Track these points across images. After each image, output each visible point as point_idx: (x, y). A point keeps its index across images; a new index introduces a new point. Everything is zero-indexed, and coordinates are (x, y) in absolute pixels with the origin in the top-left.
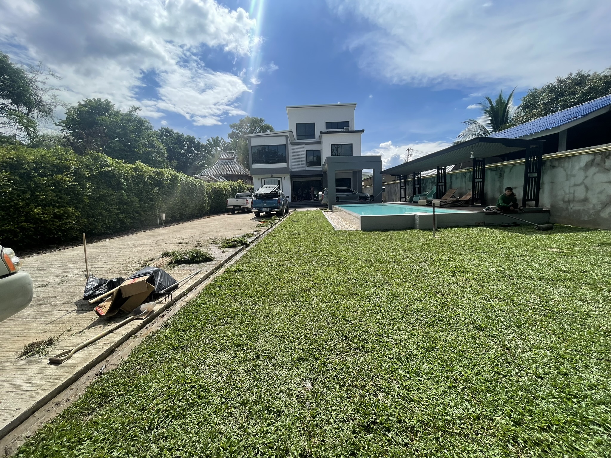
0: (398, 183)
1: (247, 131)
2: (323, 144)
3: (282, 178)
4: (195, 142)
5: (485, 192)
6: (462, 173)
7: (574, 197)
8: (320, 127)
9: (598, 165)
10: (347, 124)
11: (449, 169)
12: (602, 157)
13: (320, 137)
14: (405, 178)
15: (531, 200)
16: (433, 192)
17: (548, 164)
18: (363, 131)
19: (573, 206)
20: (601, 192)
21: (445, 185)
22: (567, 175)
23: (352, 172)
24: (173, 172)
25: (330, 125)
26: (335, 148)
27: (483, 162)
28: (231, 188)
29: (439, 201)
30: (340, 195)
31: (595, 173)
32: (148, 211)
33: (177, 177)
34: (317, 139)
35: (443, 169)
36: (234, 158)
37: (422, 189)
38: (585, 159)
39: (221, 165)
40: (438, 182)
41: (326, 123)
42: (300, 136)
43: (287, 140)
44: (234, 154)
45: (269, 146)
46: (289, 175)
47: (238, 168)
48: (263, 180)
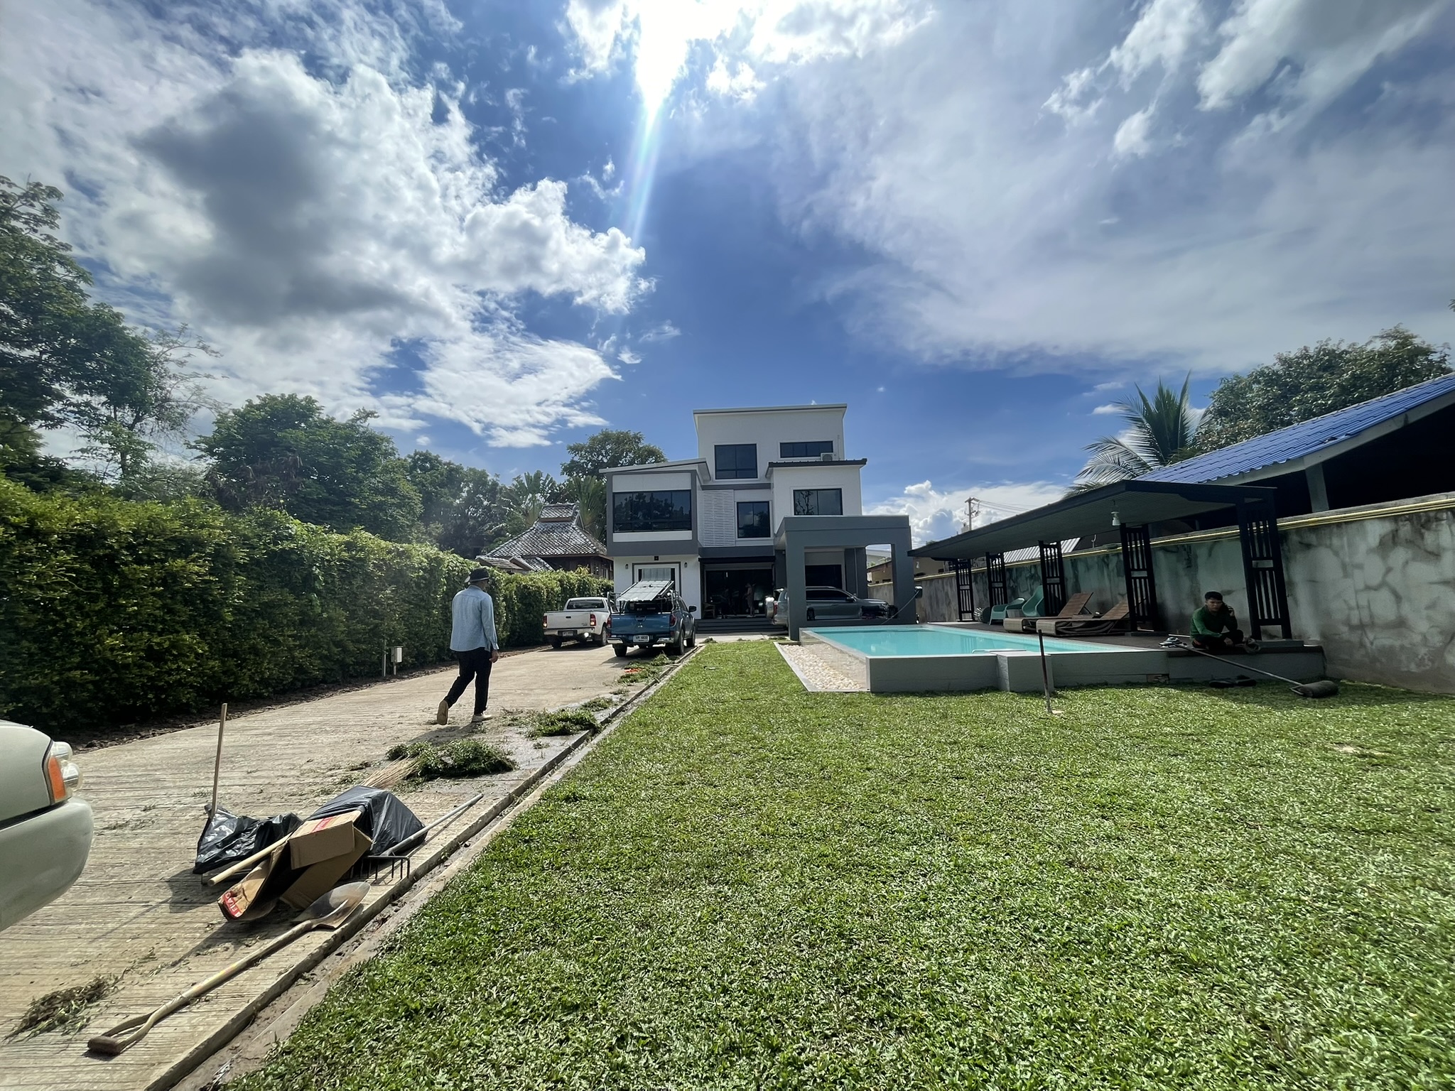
0: (951, 577)
1: (605, 461)
2: (776, 489)
3: (680, 563)
4: (485, 483)
5: (1159, 601)
6: (1098, 556)
7: (1372, 616)
8: (767, 454)
9: (1410, 543)
10: (828, 446)
11: (1068, 546)
12: (1412, 524)
13: (769, 474)
14: (968, 565)
15: (1271, 622)
16: (1035, 599)
17: (1294, 538)
18: (863, 462)
19: (1375, 638)
20: (1432, 606)
21: (1062, 582)
22: (1344, 566)
23: (843, 550)
24: (433, 551)
25: (789, 449)
26: (803, 498)
27: (1144, 532)
28: (562, 585)
29: (1053, 623)
30: (817, 604)
31: (1407, 563)
32: (364, 643)
33: (439, 561)
34: (761, 478)
35: (1054, 547)
36: (572, 519)
37: (1009, 592)
38: (1376, 531)
39: (542, 533)
40: (1045, 577)
41: (781, 444)
42: (722, 472)
43: (694, 480)
44: (573, 510)
45: (652, 493)
46: (698, 558)
47: (579, 540)
48: (637, 568)
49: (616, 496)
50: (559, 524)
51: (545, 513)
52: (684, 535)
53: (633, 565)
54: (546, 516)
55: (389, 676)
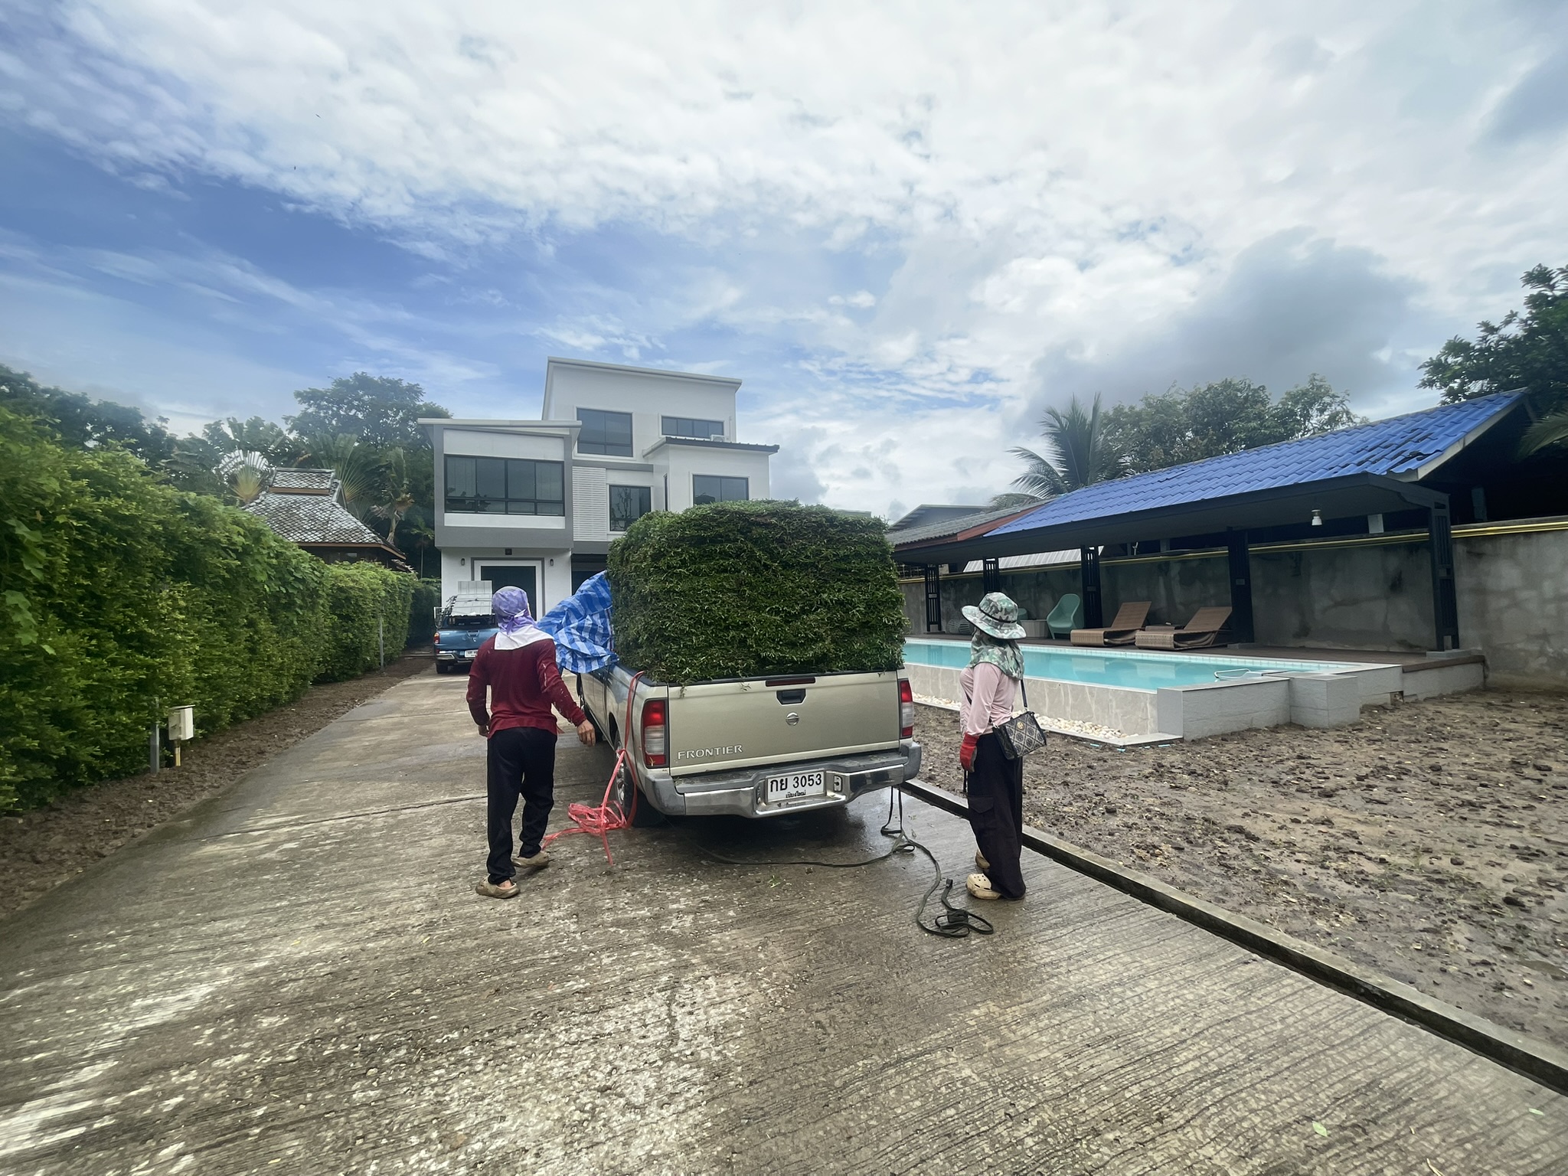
2: (671, 472)
3: (543, 560)
7: (1561, 625)
10: (715, 425)
13: (651, 454)
17: (1460, 548)
18: (775, 449)
19: (1562, 647)
21: (1098, 592)
22: (1528, 575)
25: (673, 424)
26: (703, 485)
34: (639, 458)
35: (1092, 552)
36: (327, 492)
39: (279, 509)
40: (1085, 585)
41: (663, 417)
42: (586, 445)
43: (568, 450)
44: (330, 478)
45: (506, 460)
46: (570, 554)
47: (346, 524)
48: (478, 565)
49: (449, 460)
50: (307, 498)
51: (281, 479)
52: (553, 523)
53: (473, 560)
54: (284, 484)
55: (167, 770)
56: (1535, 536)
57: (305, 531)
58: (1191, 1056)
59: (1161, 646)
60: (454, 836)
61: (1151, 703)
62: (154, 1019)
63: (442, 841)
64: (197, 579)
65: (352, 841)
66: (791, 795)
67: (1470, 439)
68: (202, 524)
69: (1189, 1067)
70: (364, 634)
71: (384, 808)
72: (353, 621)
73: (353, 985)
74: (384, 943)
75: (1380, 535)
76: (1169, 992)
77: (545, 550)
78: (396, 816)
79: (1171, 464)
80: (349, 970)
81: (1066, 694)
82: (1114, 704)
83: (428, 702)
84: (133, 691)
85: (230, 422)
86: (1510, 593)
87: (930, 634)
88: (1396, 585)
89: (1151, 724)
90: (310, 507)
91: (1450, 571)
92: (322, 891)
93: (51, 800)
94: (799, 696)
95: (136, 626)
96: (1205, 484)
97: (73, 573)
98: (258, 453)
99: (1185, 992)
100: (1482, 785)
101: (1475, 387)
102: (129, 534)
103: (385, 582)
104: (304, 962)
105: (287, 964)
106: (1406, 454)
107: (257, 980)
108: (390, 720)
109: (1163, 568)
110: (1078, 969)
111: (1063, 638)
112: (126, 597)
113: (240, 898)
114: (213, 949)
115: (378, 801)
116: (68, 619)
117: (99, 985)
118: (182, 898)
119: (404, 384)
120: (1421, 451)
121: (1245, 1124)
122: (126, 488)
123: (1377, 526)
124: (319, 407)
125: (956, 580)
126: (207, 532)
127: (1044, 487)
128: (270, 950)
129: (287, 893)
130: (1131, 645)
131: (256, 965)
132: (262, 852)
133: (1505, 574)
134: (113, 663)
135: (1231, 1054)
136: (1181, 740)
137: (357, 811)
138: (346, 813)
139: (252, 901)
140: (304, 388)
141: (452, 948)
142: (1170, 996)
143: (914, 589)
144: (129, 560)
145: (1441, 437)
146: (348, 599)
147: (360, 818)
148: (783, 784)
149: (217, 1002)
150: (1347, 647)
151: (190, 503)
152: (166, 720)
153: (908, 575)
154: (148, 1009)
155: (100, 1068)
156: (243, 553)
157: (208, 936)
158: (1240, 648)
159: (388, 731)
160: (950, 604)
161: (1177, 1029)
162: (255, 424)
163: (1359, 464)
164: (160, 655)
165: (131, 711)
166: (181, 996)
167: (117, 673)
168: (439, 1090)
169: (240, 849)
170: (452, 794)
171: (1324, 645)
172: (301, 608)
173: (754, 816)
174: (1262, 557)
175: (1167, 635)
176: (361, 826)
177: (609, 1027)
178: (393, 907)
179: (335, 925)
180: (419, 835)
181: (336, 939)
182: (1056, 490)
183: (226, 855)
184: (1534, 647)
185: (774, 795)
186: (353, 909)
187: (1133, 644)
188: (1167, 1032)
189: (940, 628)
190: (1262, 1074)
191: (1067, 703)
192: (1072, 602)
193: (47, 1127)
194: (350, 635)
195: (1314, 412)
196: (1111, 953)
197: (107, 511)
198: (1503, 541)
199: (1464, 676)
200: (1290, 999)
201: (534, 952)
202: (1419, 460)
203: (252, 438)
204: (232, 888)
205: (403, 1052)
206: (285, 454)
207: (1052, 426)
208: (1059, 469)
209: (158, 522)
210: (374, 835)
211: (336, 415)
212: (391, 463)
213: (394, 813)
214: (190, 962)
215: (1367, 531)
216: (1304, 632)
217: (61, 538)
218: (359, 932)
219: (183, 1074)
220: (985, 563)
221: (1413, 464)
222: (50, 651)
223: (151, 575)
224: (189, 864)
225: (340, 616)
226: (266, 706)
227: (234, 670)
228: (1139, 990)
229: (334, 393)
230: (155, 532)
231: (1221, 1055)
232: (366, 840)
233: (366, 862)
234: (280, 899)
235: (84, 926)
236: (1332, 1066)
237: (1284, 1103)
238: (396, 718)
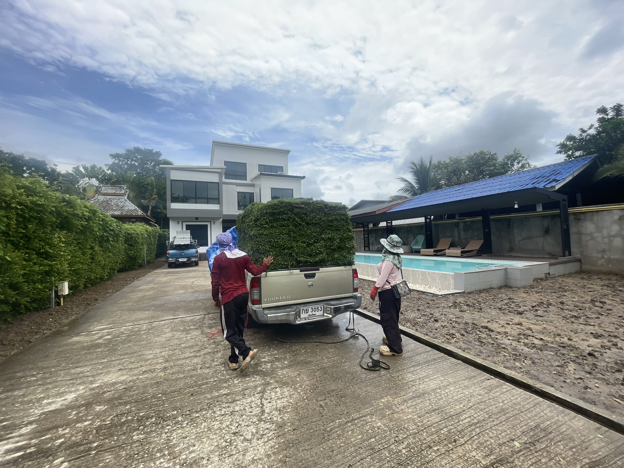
1: (137, 164)
2: (262, 187)
3: (210, 222)
7: (610, 247)
10: (280, 168)
13: (254, 179)
14: (368, 226)
16: (419, 241)
18: (304, 177)
19: (610, 255)
21: (431, 234)
22: (598, 227)
25: (263, 168)
26: (275, 192)
34: (249, 181)
35: (429, 218)
36: (123, 194)
38: (617, 214)
39: (103, 202)
40: (426, 231)
41: (259, 165)
42: (228, 176)
43: (221, 178)
44: (124, 189)
45: (196, 182)
46: (222, 219)
47: (131, 207)
48: (185, 224)
49: (173, 182)
50: (115, 197)
51: (104, 189)
52: (214, 207)
53: (182, 222)
54: (105, 192)
55: (57, 307)
56: (600, 212)
57: (114, 210)
58: (467, 417)
59: (456, 255)
60: (175, 333)
61: (452, 278)
62: (52, 407)
63: (170, 335)
64: (69, 230)
65: (133, 335)
66: (310, 315)
67: (575, 174)
68: (71, 207)
69: (466, 421)
70: (138, 252)
71: (146, 322)
72: (134, 246)
73: (133, 393)
74: (146, 376)
75: (540, 212)
76: (459, 391)
77: (212, 218)
78: (151, 325)
79: (460, 184)
80: (132, 387)
81: (419, 275)
82: (437, 278)
83: (164, 279)
84: (43, 275)
85: (83, 167)
86: (591, 234)
87: (365, 251)
88: (547, 231)
89: (452, 286)
90: (116, 200)
91: (568, 226)
92: (121, 355)
93: (9, 320)
94: (313, 276)
95: (44, 249)
96: (473, 192)
97: (18, 227)
98: (95, 179)
99: (465, 391)
100: (580, 309)
101: (577, 154)
102: (41, 211)
103: (147, 231)
104: (114, 384)
105: (106, 385)
106: (551, 180)
107: (94, 391)
108: (149, 286)
109: (457, 225)
110: (423, 383)
111: (417, 252)
112: (40, 237)
113: (88, 358)
114: (76, 380)
115: (144, 319)
116: (16, 246)
117: (29, 394)
118: (64, 359)
119: (154, 151)
120: (557, 178)
121: (488, 443)
122: (40, 193)
123: (540, 208)
124: (120, 160)
125: (376, 230)
126: (74, 211)
127: (410, 193)
128: (99, 379)
129: (107, 356)
130: (444, 255)
131: (94, 385)
132: (96, 340)
133: (589, 227)
134: (35, 264)
135: (483, 415)
136: (464, 292)
137: (136, 323)
138: (131, 324)
139: (92, 359)
140: (114, 152)
141: (174, 377)
142: (459, 393)
143: (359, 233)
144: (41, 222)
145: (564, 173)
146: (131, 238)
147: (136, 326)
148: (307, 311)
149: (78, 400)
150: (528, 256)
151: (66, 199)
152: (57, 287)
153: (356, 228)
154: (49, 404)
155: (30, 428)
156: (88, 219)
157: (74, 374)
158: (487, 256)
159: (148, 291)
160: (373, 239)
161: (461, 406)
162: (93, 167)
163: (533, 184)
164: (54, 261)
165: (42, 283)
166: (63, 399)
167: (36, 268)
168: (169, 435)
169: (88, 339)
170: (174, 316)
171: (519, 255)
172: (112, 241)
173: (295, 324)
174: (495, 220)
175: (458, 251)
176: (137, 329)
177: (237, 408)
178: (150, 361)
179: (126, 369)
180: (161, 332)
181: (127, 374)
182: (415, 194)
183: (82, 341)
184: (600, 255)
185: (303, 315)
186: (134, 362)
187: (445, 255)
188: (458, 407)
189: (369, 249)
190: (495, 423)
191: (419, 278)
192: (421, 238)
193: (8, 452)
194: (133, 252)
195: (515, 164)
196: (436, 376)
197: (32, 202)
198: (588, 214)
199: (573, 267)
200: (505, 394)
201: (207, 379)
202: (556, 182)
203: (92, 173)
204: (84, 355)
205: (154, 420)
206: (105, 179)
207: (413, 169)
208: (416, 186)
209: (54, 207)
210: (142, 333)
211: (126, 164)
212: (149, 183)
213: (150, 324)
214: (67, 385)
215: (536, 210)
216: (511, 250)
217: (13, 213)
218: (136, 372)
219: (64, 430)
220: (387, 223)
221: (553, 184)
222: (9, 259)
223: (50, 228)
224: (67, 345)
225: (128, 245)
226: (98, 281)
227: (85, 267)
228: (447, 391)
229: (126, 154)
230: (52, 211)
231: (479, 416)
232: (139, 334)
233: (139, 344)
234: (104, 359)
235: (23, 371)
236: (522, 419)
237: (503, 434)
238: (151, 285)
